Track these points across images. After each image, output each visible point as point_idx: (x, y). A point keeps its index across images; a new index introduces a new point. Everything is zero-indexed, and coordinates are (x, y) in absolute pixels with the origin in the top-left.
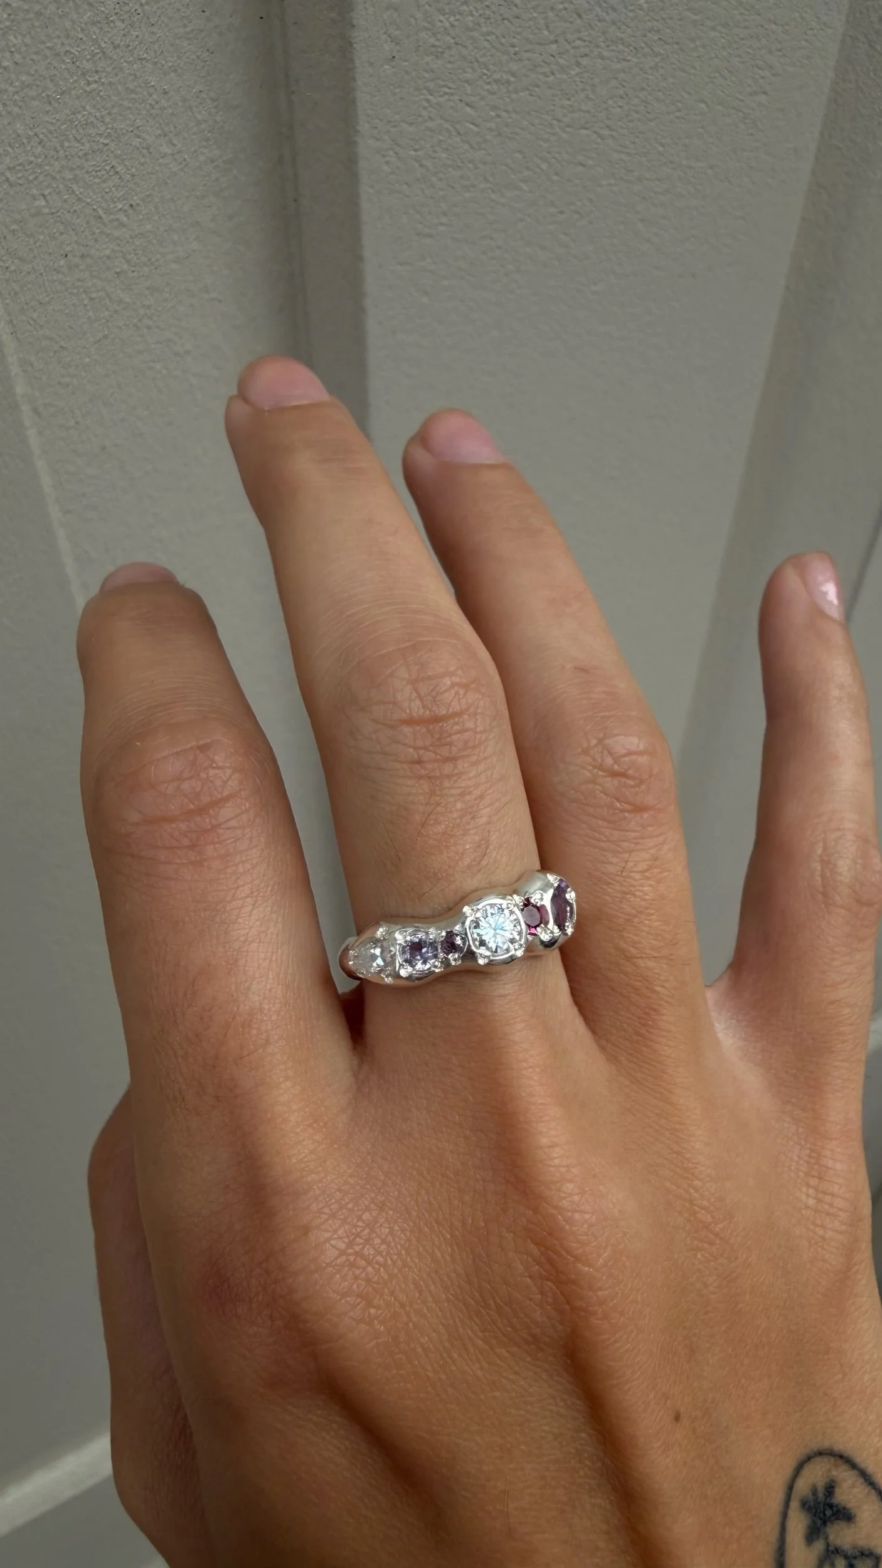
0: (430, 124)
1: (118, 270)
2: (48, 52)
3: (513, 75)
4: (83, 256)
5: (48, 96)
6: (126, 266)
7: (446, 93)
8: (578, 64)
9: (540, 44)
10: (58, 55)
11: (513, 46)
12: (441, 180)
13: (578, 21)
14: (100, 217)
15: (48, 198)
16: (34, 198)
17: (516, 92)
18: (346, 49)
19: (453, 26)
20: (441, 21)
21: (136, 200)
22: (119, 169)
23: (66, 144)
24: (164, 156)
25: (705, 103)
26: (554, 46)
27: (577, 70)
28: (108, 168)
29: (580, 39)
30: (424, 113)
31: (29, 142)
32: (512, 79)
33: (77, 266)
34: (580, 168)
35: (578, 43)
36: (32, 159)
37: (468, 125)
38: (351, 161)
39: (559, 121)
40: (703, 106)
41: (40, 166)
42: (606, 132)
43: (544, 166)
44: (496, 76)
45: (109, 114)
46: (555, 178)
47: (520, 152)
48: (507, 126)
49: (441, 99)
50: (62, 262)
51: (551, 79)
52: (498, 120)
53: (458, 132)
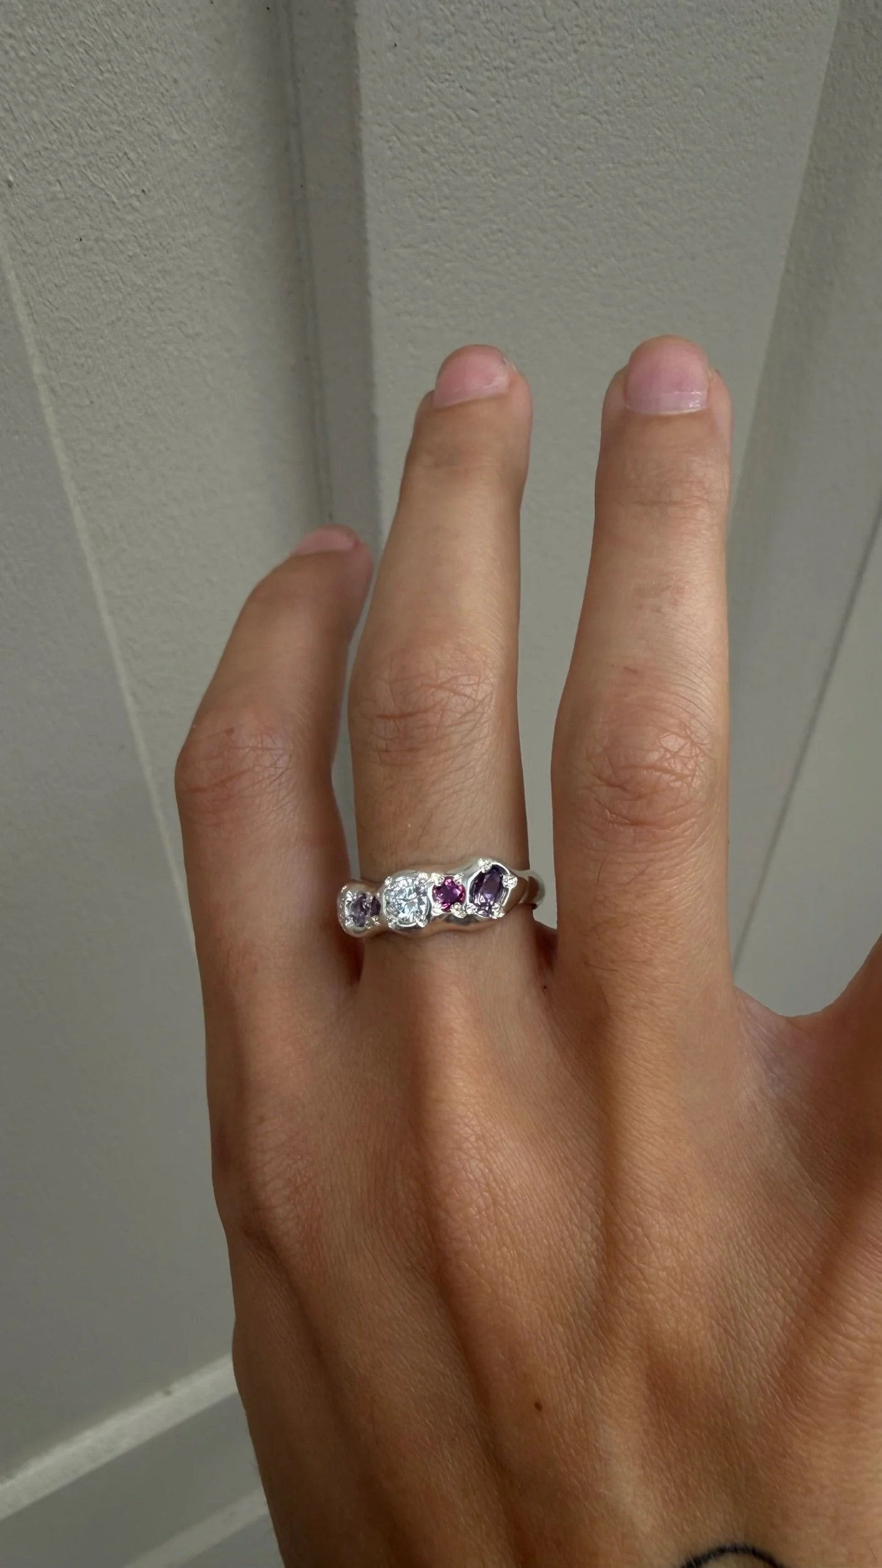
0: (431, 110)
1: (131, 254)
2: (62, 43)
3: (513, 62)
4: (97, 240)
5: (63, 85)
6: (138, 250)
7: (447, 80)
8: (576, 51)
9: (537, 31)
10: (72, 45)
11: (512, 34)
12: (442, 164)
13: (576, 9)
14: (113, 203)
15: (63, 183)
16: (50, 184)
17: (515, 78)
18: (349, 37)
19: (453, 14)
20: (441, 10)
21: (147, 186)
22: (132, 155)
23: (81, 131)
24: (174, 142)
25: (702, 88)
26: (552, 34)
27: (574, 56)
28: (120, 155)
29: (577, 26)
30: (426, 100)
31: (44, 130)
32: (511, 66)
33: (91, 249)
34: (579, 153)
35: (576, 30)
36: (48, 145)
37: (468, 110)
38: (355, 148)
39: (557, 106)
40: (700, 90)
41: (55, 152)
42: (604, 118)
43: (544, 151)
44: (496, 63)
45: (122, 101)
46: (555, 162)
47: (520, 137)
48: (506, 111)
49: (443, 86)
50: (77, 246)
51: (550, 65)
52: (498, 106)
53: (459, 118)
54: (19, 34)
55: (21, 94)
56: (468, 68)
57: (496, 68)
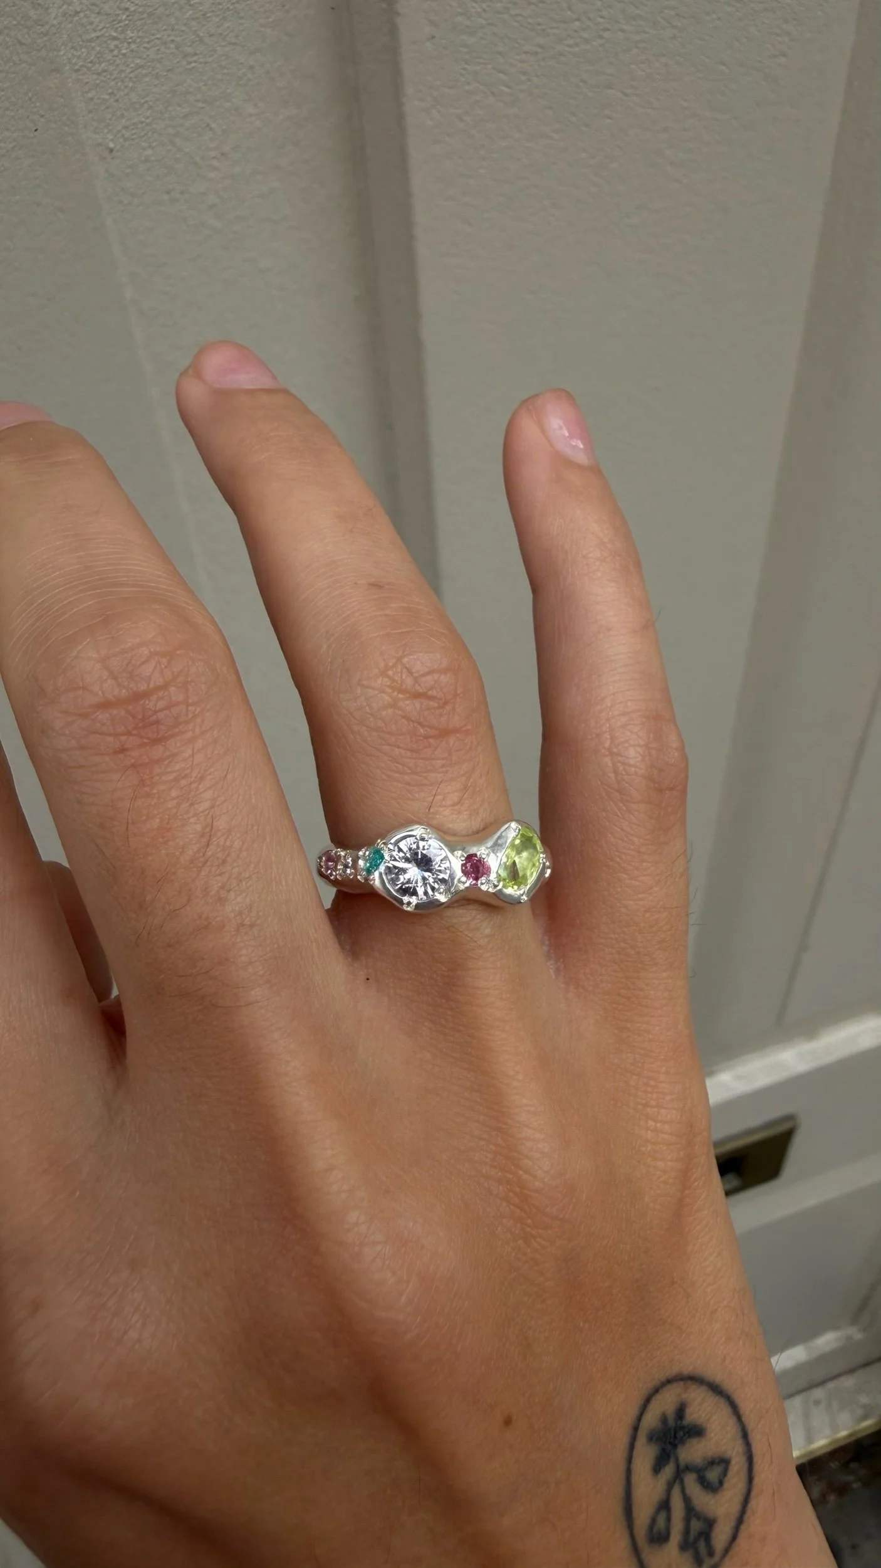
0: (467, 88)
1: (210, 203)
2: (157, 42)
3: (541, 47)
5: (157, 73)
7: (480, 63)
8: (601, 37)
9: (563, 22)
10: (165, 43)
11: (539, 24)
12: (479, 132)
14: (197, 163)
16: (144, 149)
17: (544, 60)
19: (485, 10)
20: (474, 7)
21: (226, 149)
22: (213, 125)
23: (171, 108)
24: (251, 115)
25: (724, 64)
26: (577, 24)
27: (600, 41)
28: (204, 125)
30: (462, 79)
31: (140, 108)
32: (540, 50)
36: (143, 119)
37: (502, 87)
38: (400, 118)
39: (585, 82)
40: (724, 68)
41: (148, 125)
44: (526, 49)
45: (205, 85)
48: (537, 88)
49: (476, 68)
51: (577, 49)
52: (529, 83)
53: (493, 94)
54: (122, 37)
55: (123, 81)
56: (500, 53)
57: (526, 53)
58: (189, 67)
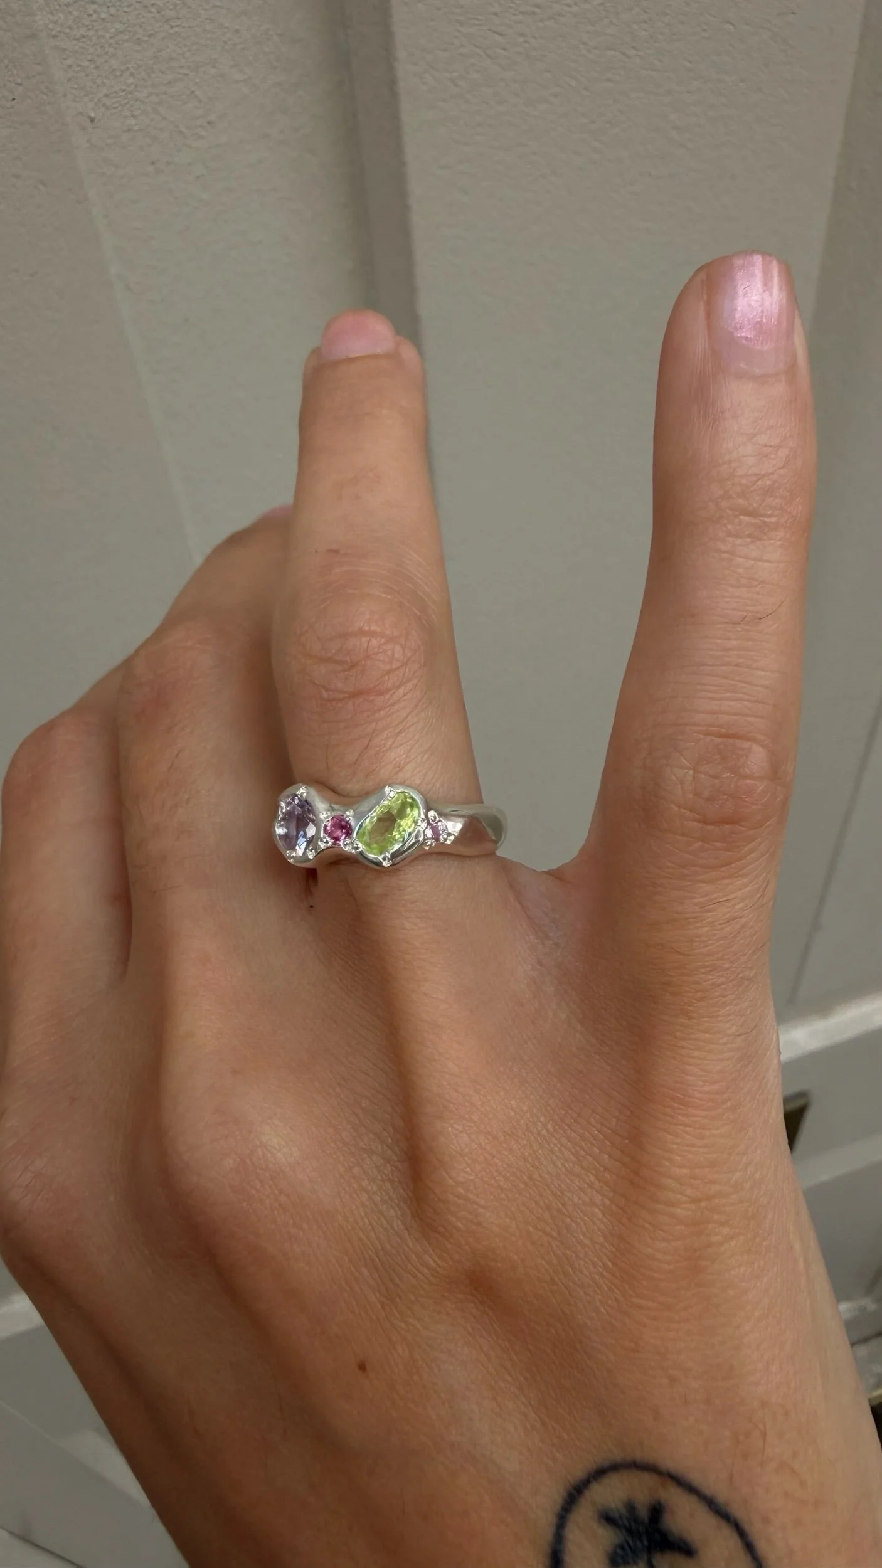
0: (461, 51)
1: (198, 174)
3: (538, 7)
5: (138, 39)
7: (476, 25)
10: (145, 7)
12: (474, 96)
14: (182, 132)
16: (126, 118)
17: (542, 21)
22: (198, 93)
23: (153, 75)
24: (237, 81)
25: (731, 24)
28: (188, 92)
30: (456, 41)
31: (121, 75)
32: (538, 10)
34: (610, 84)
36: (125, 87)
37: (497, 49)
38: (392, 83)
39: (585, 44)
41: (131, 93)
42: (633, 52)
43: (573, 83)
44: (522, 9)
45: (189, 50)
46: (585, 93)
47: (549, 71)
48: (534, 49)
49: (471, 30)
52: (526, 45)
53: (489, 56)
55: (102, 47)
56: (495, 14)
57: (522, 13)
58: (171, 31)
